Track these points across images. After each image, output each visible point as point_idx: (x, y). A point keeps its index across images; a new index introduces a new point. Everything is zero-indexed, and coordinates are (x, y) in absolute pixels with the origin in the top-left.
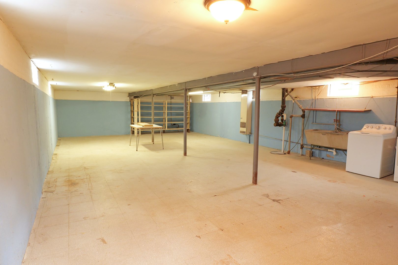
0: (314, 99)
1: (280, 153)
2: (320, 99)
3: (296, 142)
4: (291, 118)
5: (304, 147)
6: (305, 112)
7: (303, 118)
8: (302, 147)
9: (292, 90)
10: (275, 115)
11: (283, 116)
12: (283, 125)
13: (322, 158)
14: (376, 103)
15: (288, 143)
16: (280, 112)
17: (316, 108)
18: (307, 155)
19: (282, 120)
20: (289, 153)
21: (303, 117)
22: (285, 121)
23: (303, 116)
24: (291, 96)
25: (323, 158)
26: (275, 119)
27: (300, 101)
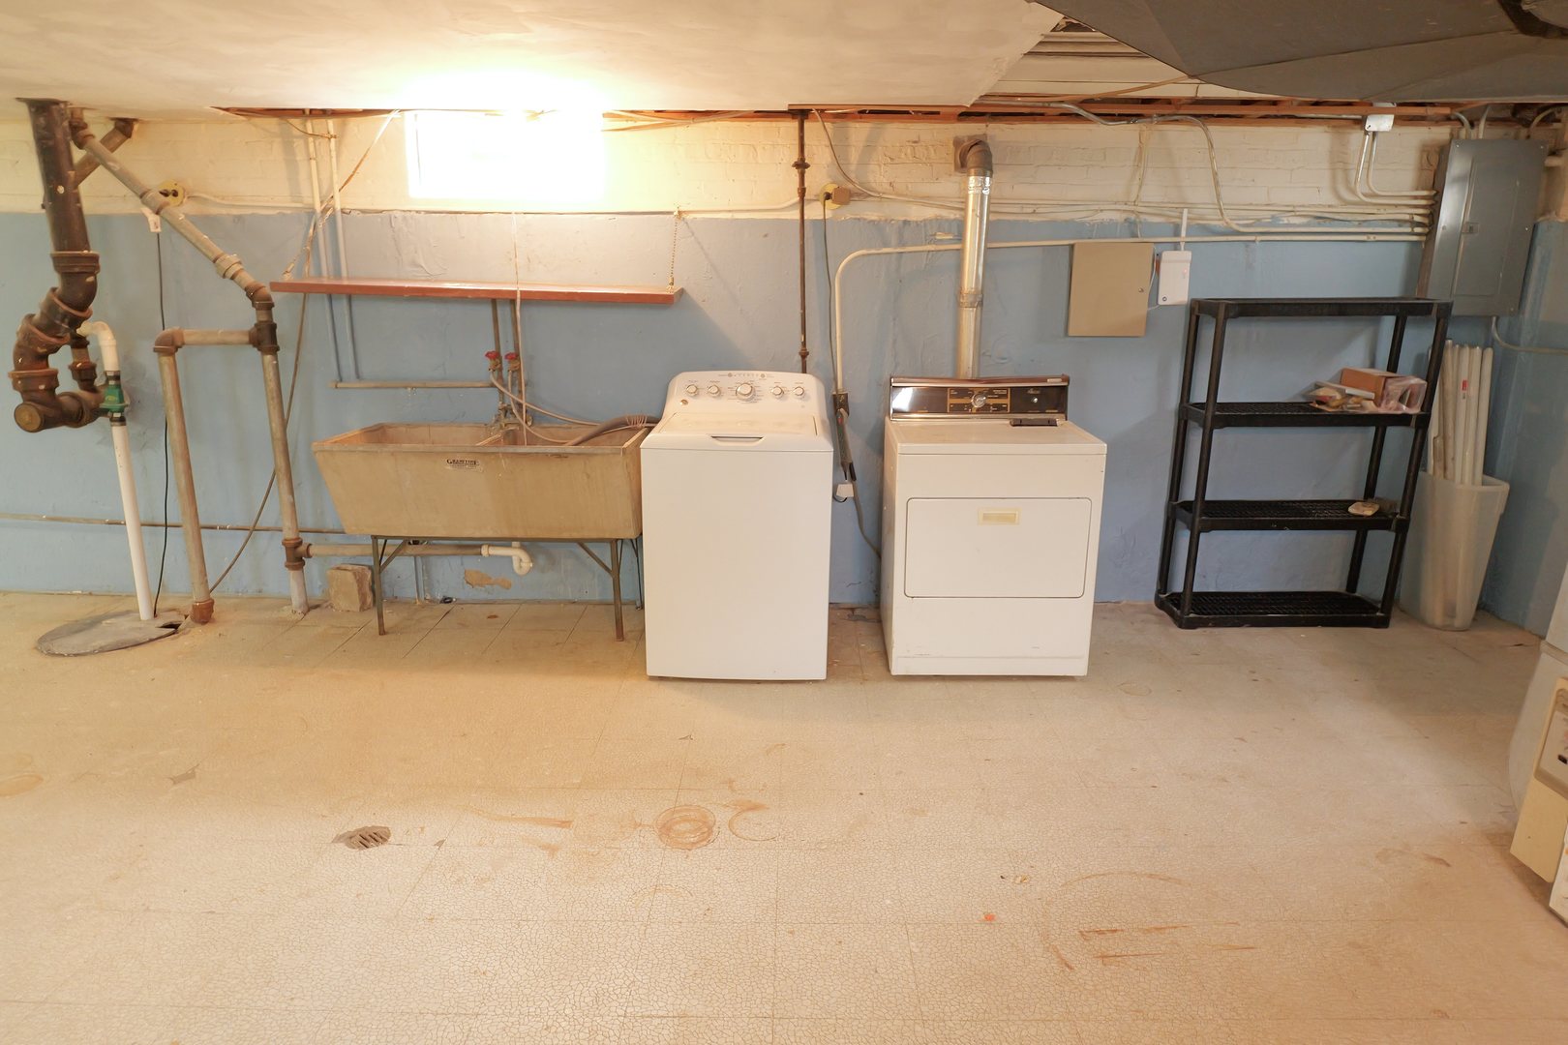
0: (318, 208)
1: (124, 629)
2: (364, 211)
3: (240, 524)
4: (165, 359)
5: (309, 556)
6: (272, 305)
7: (264, 351)
8: (296, 556)
9: (124, 127)
10: (12, 340)
11: (80, 343)
12: (97, 412)
13: (439, 597)
14: (702, 248)
15: (179, 543)
16: (50, 308)
17: (344, 273)
18: (342, 604)
19: (85, 374)
20: (204, 614)
21: (267, 344)
22: (117, 377)
23: (265, 338)
24: (124, 177)
25: (446, 600)
26: (12, 368)
27: (207, 222)
